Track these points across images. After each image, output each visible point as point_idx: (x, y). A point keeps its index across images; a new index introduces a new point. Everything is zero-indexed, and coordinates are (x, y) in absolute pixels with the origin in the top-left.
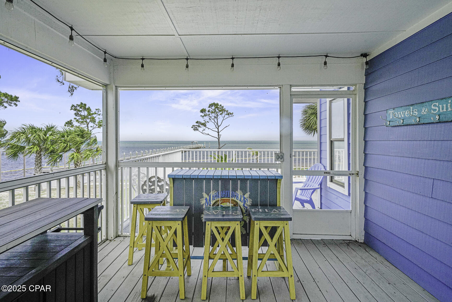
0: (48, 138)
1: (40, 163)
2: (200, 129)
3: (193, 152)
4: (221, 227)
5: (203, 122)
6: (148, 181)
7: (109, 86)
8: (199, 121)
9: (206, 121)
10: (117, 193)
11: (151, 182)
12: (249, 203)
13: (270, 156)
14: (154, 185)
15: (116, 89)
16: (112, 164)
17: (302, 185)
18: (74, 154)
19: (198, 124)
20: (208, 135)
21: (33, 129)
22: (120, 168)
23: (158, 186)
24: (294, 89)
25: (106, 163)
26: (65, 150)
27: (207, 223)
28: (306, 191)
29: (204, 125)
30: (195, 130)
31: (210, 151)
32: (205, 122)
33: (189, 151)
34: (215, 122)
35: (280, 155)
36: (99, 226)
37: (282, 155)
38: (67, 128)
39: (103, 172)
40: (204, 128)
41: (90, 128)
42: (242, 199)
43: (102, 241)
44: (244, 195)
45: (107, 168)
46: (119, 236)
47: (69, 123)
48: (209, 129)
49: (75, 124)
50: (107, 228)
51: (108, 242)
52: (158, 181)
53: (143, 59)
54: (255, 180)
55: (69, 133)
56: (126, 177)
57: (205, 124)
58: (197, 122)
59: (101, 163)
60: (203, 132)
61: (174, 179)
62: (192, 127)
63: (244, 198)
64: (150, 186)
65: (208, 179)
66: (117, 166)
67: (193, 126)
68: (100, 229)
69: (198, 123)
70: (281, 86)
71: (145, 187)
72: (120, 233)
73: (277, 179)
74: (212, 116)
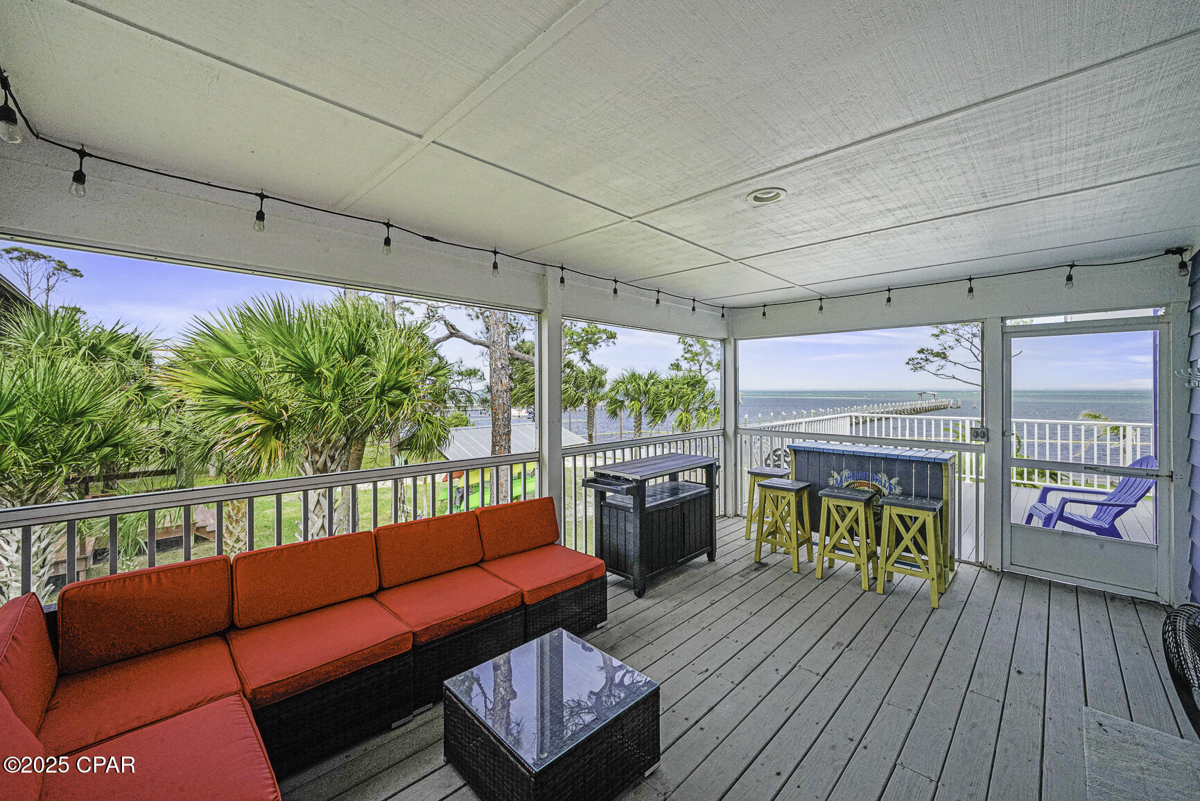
0: (649, 389)
1: (640, 424)
2: (929, 367)
3: (904, 420)
4: (848, 507)
5: (937, 349)
6: (771, 454)
7: (727, 341)
8: (925, 347)
9: (946, 346)
10: (736, 465)
11: (776, 456)
12: (898, 490)
13: (1047, 437)
14: (779, 460)
15: (735, 342)
16: (730, 430)
17: (1105, 497)
18: (682, 415)
19: (923, 356)
20: (954, 378)
21: (634, 377)
22: (739, 436)
23: (785, 461)
24: (1009, 323)
25: (724, 429)
26: (672, 407)
27: (823, 498)
28: (1105, 507)
29: (942, 355)
30: (915, 369)
31: (935, 420)
32: (942, 348)
33: (887, 419)
34: (973, 348)
35: (979, 431)
36: (717, 484)
37: (985, 431)
38: (673, 373)
39: (721, 438)
40: (943, 362)
41: (704, 372)
42: (887, 485)
43: (720, 516)
44: (890, 479)
45: (724, 434)
46: (738, 516)
47: (677, 366)
48: (955, 363)
49: (684, 365)
50: (725, 503)
51: (726, 518)
52: (785, 456)
53: (765, 306)
54: (908, 461)
55: (674, 382)
56: (746, 448)
57: (944, 353)
58: (921, 351)
59: (719, 428)
60: (939, 373)
61: (796, 451)
62: (908, 363)
63: (890, 484)
64: (775, 461)
65: (841, 455)
66: (736, 433)
67: (910, 360)
68: (718, 487)
69: (924, 353)
70: (984, 320)
71: (769, 462)
72: (739, 513)
73: (941, 464)
74: (966, 333)
